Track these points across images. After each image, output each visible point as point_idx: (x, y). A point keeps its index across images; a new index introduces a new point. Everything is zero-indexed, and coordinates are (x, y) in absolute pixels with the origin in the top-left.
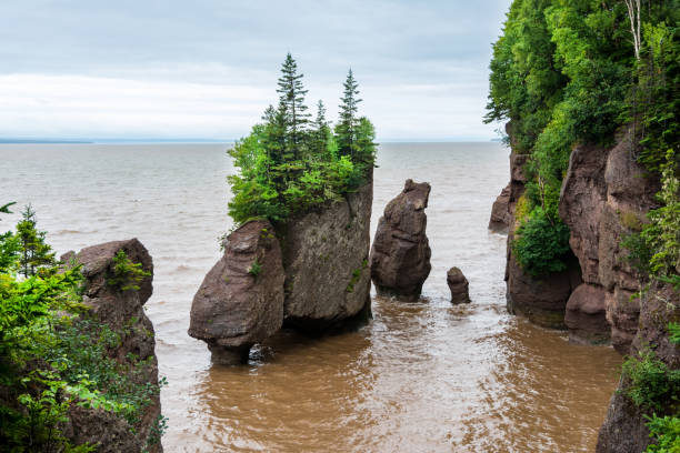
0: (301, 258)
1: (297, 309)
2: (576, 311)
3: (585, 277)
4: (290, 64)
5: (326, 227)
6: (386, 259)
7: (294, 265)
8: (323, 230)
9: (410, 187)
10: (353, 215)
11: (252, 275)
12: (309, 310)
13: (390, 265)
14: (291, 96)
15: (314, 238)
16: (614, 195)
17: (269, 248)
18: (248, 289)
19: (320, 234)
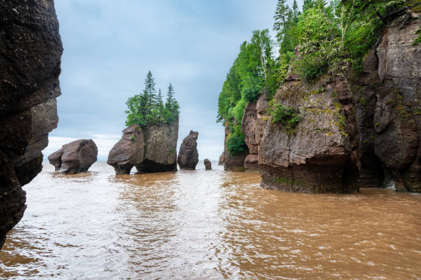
0: (151, 140)
1: (149, 156)
2: (248, 162)
3: (251, 152)
4: (150, 74)
5: (161, 132)
6: (183, 156)
7: (149, 141)
8: (160, 133)
9: (192, 133)
10: (171, 131)
11: (132, 140)
12: (153, 159)
13: (184, 158)
14: (150, 86)
15: (156, 134)
16: (259, 113)
17: (139, 133)
18: (130, 145)
19: (159, 133)
